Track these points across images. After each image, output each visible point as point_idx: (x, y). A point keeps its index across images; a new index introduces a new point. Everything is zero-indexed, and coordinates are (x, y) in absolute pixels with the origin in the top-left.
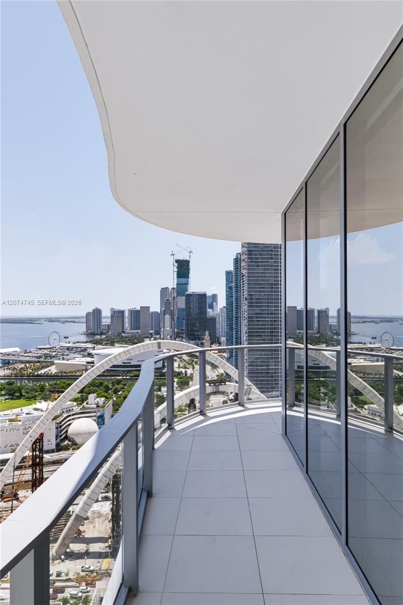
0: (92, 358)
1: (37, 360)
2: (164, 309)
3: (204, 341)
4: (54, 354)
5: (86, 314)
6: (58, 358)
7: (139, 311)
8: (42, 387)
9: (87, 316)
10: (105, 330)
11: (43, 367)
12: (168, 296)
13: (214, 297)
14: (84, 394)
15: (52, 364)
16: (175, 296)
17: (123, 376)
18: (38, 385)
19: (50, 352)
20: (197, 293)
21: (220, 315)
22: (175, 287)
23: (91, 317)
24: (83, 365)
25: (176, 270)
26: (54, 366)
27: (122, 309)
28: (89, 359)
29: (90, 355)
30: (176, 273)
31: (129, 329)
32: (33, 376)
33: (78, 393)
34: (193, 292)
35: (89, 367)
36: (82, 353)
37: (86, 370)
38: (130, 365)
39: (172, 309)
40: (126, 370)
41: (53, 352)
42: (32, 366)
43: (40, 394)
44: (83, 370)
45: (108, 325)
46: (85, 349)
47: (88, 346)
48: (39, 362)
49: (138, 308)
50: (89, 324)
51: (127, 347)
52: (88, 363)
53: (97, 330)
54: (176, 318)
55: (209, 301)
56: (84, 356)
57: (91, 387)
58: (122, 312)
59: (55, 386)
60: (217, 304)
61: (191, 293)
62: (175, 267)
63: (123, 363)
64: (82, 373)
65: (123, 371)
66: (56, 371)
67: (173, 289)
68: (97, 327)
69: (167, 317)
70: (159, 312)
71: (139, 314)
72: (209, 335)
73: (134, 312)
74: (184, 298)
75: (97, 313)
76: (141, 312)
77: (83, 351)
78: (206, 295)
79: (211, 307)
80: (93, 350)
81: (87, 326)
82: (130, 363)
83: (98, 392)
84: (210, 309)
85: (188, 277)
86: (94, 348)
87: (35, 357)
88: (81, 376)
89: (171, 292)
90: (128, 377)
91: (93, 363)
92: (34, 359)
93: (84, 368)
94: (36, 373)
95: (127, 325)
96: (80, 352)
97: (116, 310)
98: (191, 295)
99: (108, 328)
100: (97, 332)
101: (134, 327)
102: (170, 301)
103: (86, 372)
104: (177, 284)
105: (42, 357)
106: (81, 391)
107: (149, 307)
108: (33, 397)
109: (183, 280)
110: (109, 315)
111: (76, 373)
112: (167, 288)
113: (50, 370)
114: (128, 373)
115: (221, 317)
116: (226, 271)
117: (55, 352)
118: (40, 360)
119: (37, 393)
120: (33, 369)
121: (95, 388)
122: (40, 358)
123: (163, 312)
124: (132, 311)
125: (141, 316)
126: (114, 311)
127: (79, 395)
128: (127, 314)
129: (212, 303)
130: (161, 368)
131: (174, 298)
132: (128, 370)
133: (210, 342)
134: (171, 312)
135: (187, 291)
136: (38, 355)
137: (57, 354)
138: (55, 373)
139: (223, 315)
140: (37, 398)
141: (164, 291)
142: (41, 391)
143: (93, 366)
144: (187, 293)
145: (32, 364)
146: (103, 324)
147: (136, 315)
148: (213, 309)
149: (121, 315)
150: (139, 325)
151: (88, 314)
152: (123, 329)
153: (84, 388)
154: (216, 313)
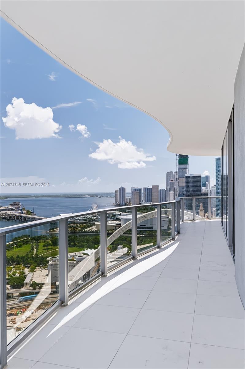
0: (119, 221)
1: (84, 222)
2: (169, 187)
3: (199, 211)
4: (94, 218)
5: (115, 191)
6: (97, 221)
7: (151, 189)
8: (88, 240)
9: (115, 193)
10: (128, 202)
11: (88, 227)
12: (172, 178)
13: (207, 178)
14: (114, 246)
15: (94, 224)
16: (177, 177)
17: (141, 234)
18: (85, 238)
19: (92, 217)
20: (194, 175)
21: (212, 191)
22: (177, 171)
23: (118, 193)
24: (113, 226)
25: (178, 158)
26: (95, 226)
27: (139, 188)
28: (117, 222)
29: (118, 219)
30: (178, 161)
31: (144, 201)
32: (82, 232)
33: (111, 245)
34: (190, 175)
35: (117, 228)
36: (112, 218)
37: (116, 230)
38: (145, 227)
39: (175, 187)
40: (142, 231)
41: (94, 217)
42: (81, 226)
43: (86, 244)
44: (114, 229)
45: (130, 199)
46: (115, 215)
47: (116, 213)
48: (85, 223)
49: (151, 187)
50: (117, 198)
51: (143, 214)
52: (117, 224)
53: (122, 202)
54: (178, 193)
55: (202, 181)
56: (114, 220)
57: (119, 241)
58: (140, 190)
59: (96, 239)
60: (209, 183)
61: (189, 175)
62: (177, 157)
63: (140, 225)
64: (113, 231)
65: (140, 230)
66: (96, 229)
67: (176, 172)
68: (122, 200)
69: (172, 193)
70: (166, 189)
71: (151, 191)
72: (203, 206)
73: (148, 189)
74: (184, 179)
75: (122, 190)
76: (152, 190)
77: (113, 217)
78: (200, 176)
79: (205, 185)
80: (120, 216)
81: (115, 199)
82: (145, 225)
83: (124, 245)
84: (204, 187)
85: (187, 164)
86: (120, 215)
87: (83, 220)
88: (112, 233)
89: (174, 175)
90: (143, 236)
91: (120, 225)
92: (82, 221)
93: (114, 228)
94: (84, 230)
95: (143, 199)
96: (111, 217)
97: (135, 188)
98: (189, 177)
99: (130, 201)
100: (123, 203)
101: (148, 200)
102: (174, 181)
103: (115, 231)
104: (179, 169)
105: (87, 220)
106: (112, 244)
107: (158, 186)
108: (82, 246)
109: (183, 166)
110: (130, 192)
111: (109, 231)
112: (171, 172)
113: (92, 229)
114: (144, 232)
115: (212, 192)
116: (216, 158)
117: (95, 216)
118: (86, 222)
119: (84, 244)
120: (81, 228)
121: (121, 242)
122: (86, 221)
123: (168, 189)
124: (146, 189)
125: (153, 192)
126: (134, 189)
127: (111, 246)
128: (142, 191)
129: (205, 183)
130: (167, 229)
131: (177, 179)
132: (144, 230)
133: (203, 211)
134: (175, 190)
135: (186, 173)
136: (85, 218)
137: (97, 218)
138: (96, 231)
139: (214, 191)
140: (85, 247)
141: (169, 174)
142: (87, 242)
143: (120, 227)
144: (186, 175)
145: (81, 224)
146: (126, 198)
147: (149, 191)
148: (206, 187)
149: (139, 192)
150: (151, 199)
151: (116, 191)
152: (140, 201)
153: (114, 241)
154: (208, 189)
